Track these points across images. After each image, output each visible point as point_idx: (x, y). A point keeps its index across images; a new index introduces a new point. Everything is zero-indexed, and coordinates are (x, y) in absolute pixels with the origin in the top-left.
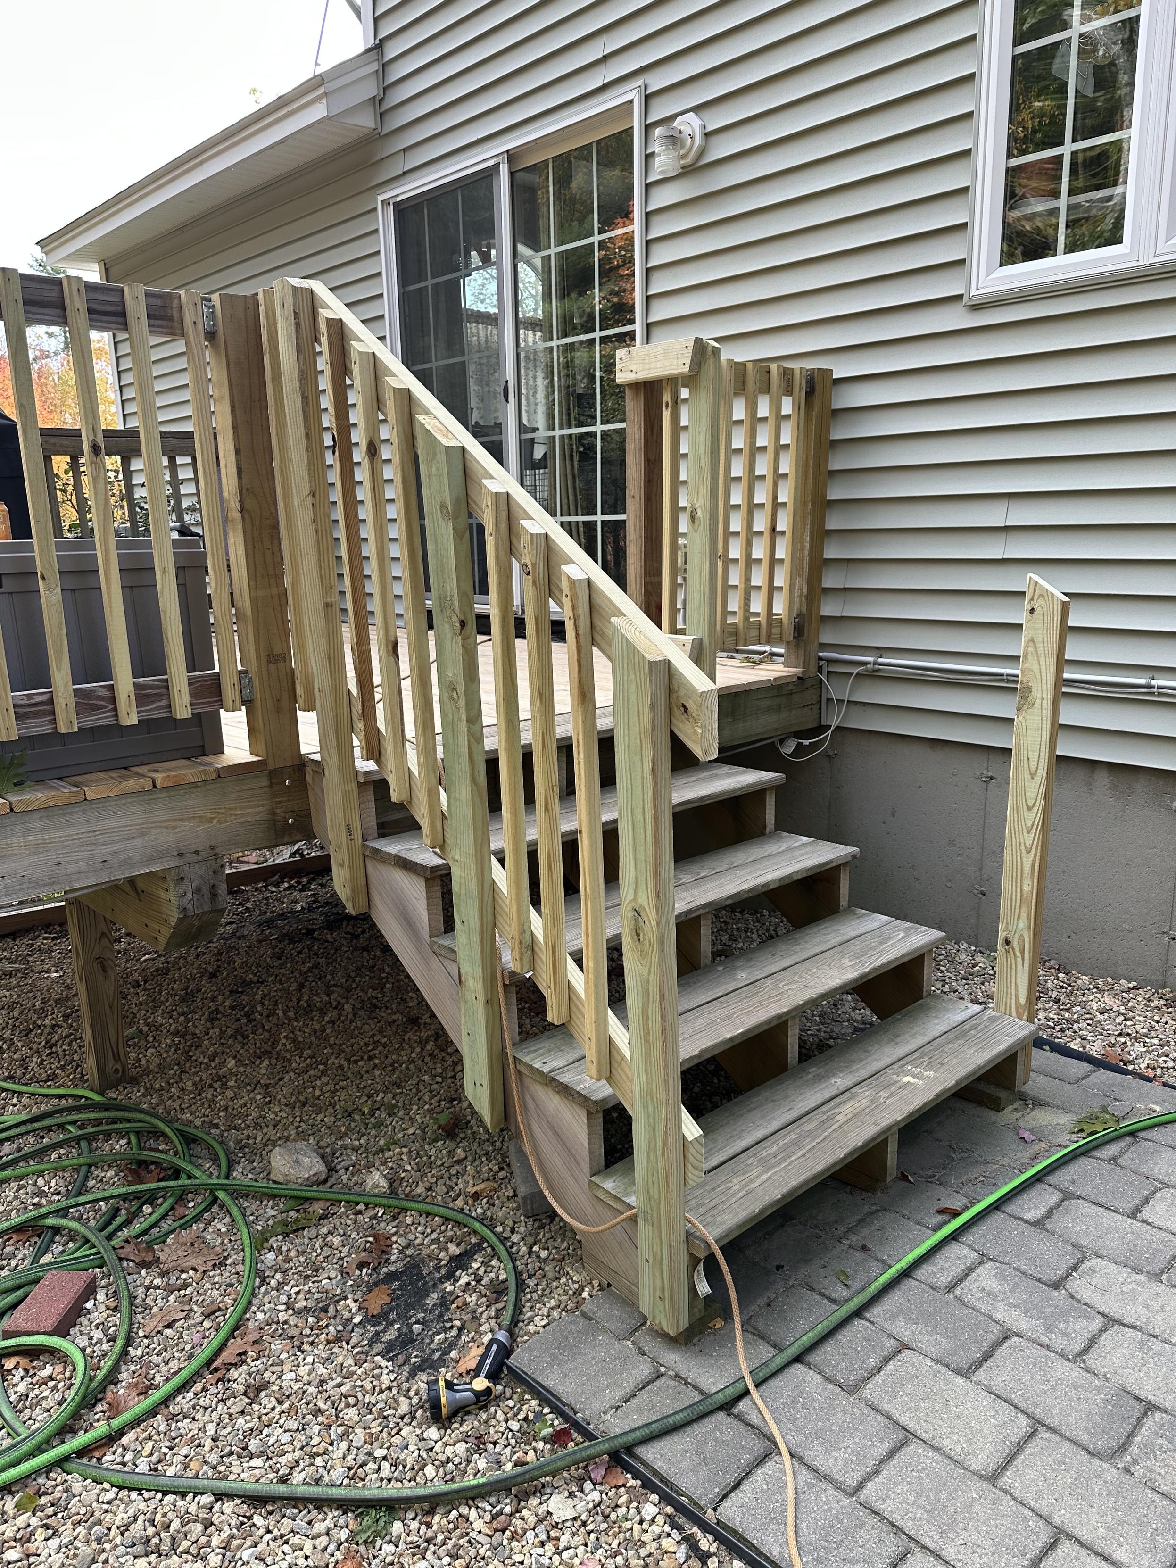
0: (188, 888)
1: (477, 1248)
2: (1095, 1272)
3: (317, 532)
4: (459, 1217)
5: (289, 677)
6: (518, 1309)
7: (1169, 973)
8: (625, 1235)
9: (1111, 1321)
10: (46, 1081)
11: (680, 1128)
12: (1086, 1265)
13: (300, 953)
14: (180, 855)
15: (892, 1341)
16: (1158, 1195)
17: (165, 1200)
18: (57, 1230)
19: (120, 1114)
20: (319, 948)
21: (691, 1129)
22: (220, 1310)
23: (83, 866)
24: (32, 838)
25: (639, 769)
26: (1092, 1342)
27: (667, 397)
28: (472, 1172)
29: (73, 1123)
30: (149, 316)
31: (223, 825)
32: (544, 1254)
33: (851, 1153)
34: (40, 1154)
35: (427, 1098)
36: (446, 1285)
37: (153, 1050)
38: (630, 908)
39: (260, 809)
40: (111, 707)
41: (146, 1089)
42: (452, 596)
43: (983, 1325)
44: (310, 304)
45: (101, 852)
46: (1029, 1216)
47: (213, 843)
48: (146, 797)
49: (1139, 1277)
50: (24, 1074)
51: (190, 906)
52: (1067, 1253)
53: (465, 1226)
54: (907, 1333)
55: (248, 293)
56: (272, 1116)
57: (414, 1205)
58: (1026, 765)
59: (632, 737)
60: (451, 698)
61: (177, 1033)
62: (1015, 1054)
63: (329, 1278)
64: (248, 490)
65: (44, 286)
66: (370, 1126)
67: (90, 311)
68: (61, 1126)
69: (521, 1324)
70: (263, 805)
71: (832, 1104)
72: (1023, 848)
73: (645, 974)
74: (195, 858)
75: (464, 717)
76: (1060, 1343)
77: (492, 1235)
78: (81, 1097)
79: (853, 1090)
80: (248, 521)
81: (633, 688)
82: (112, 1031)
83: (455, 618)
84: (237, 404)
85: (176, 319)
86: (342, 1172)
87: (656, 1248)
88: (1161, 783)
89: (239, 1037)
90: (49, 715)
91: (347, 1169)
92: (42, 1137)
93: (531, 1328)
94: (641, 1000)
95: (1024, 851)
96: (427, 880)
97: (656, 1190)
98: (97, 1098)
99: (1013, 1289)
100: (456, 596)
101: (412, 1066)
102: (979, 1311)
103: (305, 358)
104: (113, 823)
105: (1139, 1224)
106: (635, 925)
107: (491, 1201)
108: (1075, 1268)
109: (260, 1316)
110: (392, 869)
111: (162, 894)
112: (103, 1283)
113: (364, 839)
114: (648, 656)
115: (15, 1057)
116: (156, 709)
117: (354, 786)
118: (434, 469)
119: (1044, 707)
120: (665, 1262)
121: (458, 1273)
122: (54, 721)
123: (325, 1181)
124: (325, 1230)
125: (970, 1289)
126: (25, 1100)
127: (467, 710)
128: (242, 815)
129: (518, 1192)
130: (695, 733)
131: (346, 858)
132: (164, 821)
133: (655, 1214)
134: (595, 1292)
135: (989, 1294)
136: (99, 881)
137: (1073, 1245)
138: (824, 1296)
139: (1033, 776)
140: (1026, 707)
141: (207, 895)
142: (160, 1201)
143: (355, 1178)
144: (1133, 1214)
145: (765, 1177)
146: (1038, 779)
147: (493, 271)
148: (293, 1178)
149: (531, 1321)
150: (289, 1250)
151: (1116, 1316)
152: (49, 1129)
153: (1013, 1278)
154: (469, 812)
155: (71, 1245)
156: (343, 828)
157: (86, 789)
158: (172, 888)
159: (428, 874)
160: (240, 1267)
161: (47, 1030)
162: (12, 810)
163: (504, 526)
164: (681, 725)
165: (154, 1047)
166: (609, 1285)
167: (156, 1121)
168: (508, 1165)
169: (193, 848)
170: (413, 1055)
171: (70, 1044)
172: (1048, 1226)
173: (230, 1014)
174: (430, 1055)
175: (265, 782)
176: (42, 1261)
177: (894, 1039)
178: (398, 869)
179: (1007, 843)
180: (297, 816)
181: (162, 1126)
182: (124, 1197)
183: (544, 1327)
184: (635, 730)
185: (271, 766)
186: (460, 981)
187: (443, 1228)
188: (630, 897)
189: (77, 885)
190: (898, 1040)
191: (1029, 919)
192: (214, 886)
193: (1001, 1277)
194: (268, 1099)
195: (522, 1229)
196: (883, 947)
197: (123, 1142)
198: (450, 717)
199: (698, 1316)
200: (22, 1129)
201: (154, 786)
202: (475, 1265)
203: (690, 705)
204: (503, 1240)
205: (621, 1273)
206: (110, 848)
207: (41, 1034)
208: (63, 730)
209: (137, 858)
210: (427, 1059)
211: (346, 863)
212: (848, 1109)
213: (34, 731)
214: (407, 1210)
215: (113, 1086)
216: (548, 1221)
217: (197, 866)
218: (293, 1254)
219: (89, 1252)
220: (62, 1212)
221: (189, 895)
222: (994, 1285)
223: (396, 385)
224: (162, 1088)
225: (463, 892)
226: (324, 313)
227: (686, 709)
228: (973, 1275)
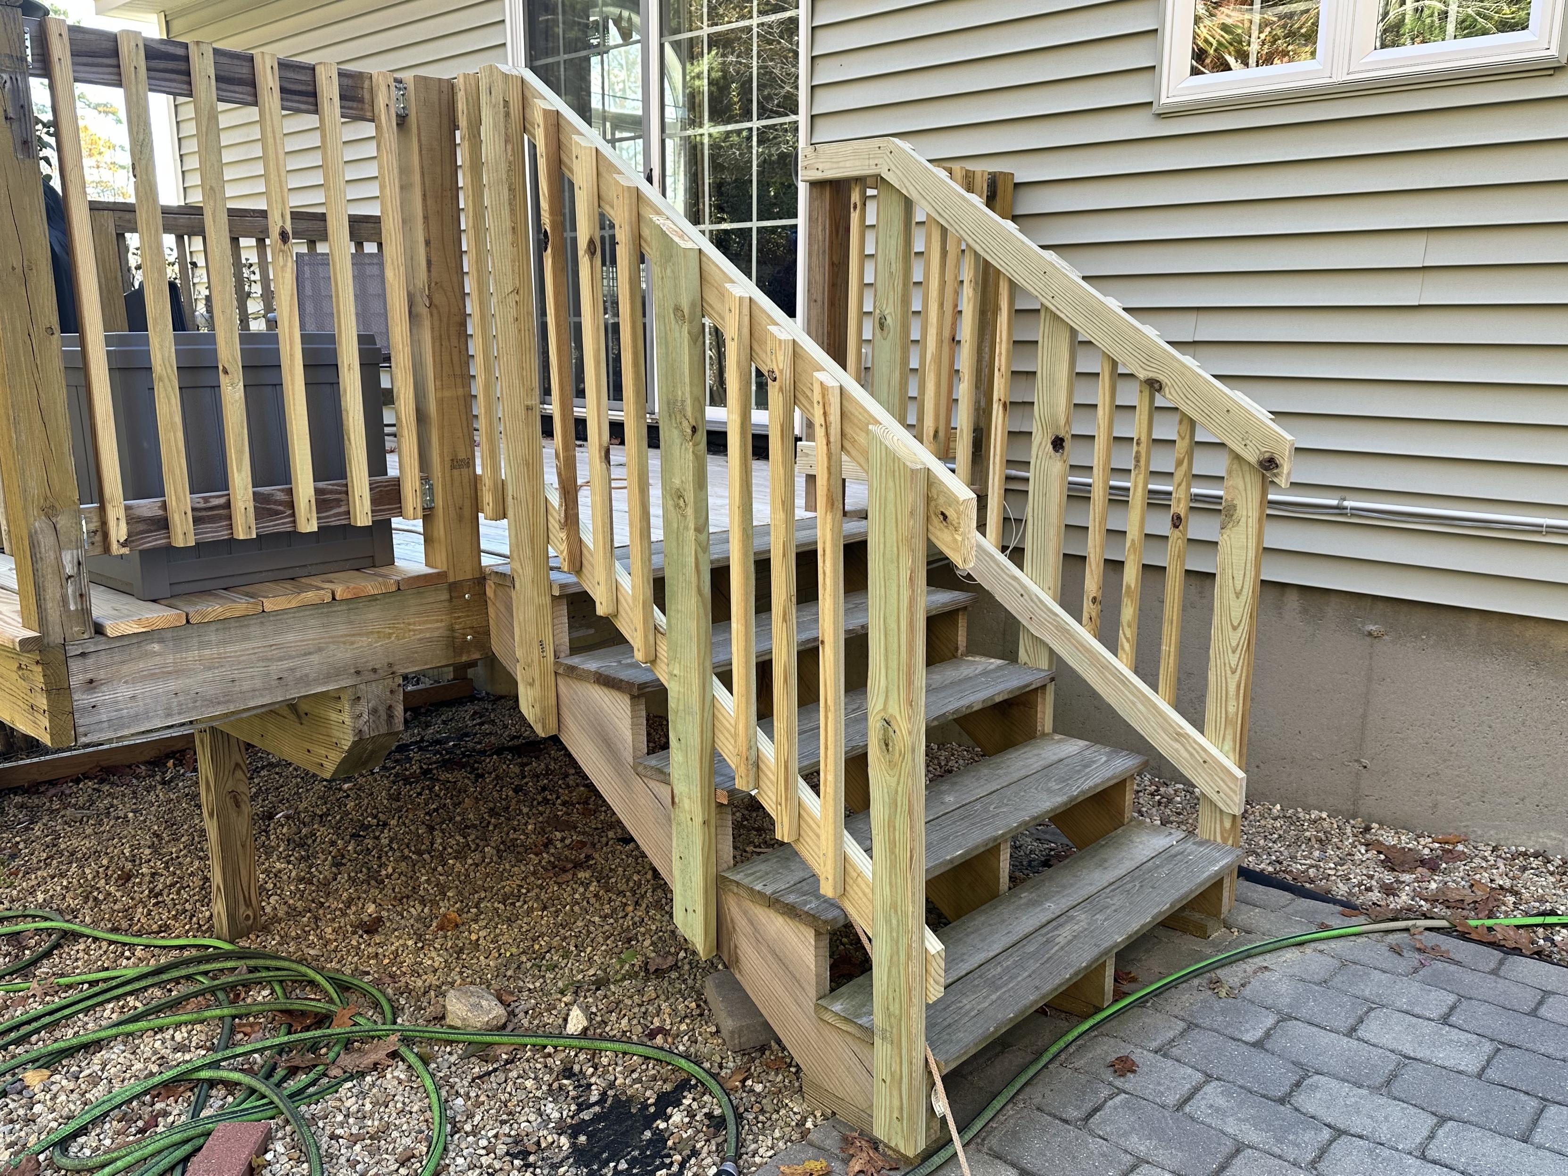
0: (364, 708)
1: (683, 1086)
2: (1317, 1087)
3: (520, 331)
4: (661, 1055)
5: (473, 483)
6: (740, 1144)
7: (1360, 802)
8: (854, 1059)
9: (1339, 1133)
10: (158, 933)
11: (923, 942)
12: (1308, 1082)
13: (420, 794)
14: (358, 673)
15: (1128, 1156)
16: (1372, 1014)
17: (329, 1049)
18: (212, 1083)
19: (261, 962)
20: (441, 790)
21: (934, 944)
22: (413, 1156)
23: (258, 683)
24: (207, 652)
25: (895, 578)
26: (1323, 1151)
27: (855, 197)
28: (668, 1010)
29: (205, 973)
30: (342, 97)
31: (401, 642)
32: (759, 1088)
33: (1076, 974)
34: (174, 1005)
35: (601, 940)
36: (659, 1122)
37: (277, 897)
38: (879, 717)
39: (439, 624)
40: (289, 512)
41: (282, 937)
42: (683, 401)
43: (1216, 1139)
44: (520, 92)
45: (275, 668)
46: (1250, 1037)
47: (391, 660)
48: (325, 610)
49: (1360, 1091)
50: (130, 925)
51: (366, 728)
52: (1288, 1071)
53: (669, 1064)
54: (1142, 1148)
55: (446, 77)
56: (429, 962)
57: (609, 1045)
58: (1231, 584)
59: (888, 545)
60: (677, 506)
61: (301, 880)
62: (1221, 881)
63: (528, 1121)
64: (436, 283)
65: (236, 62)
66: (543, 968)
67: (283, 90)
68: (189, 977)
69: (745, 1156)
70: (442, 621)
71: (1050, 927)
72: (1228, 668)
73: (894, 785)
74: (373, 676)
75: (692, 526)
76: (1291, 1153)
77: (701, 1071)
78: (209, 947)
79: (1068, 914)
80: (436, 317)
81: (891, 496)
82: (244, 873)
83: (685, 424)
84: (428, 194)
85: (366, 101)
86: (522, 1015)
87: (896, 1067)
88: (1353, 607)
89: (373, 882)
90: (225, 519)
91: (526, 1013)
92: (170, 991)
93: (757, 1159)
94: (887, 812)
95: (1229, 672)
96: (633, 698)
97: (897, 1006)
98: (227, 947)
99: (1241, 1104)
100: (689, 402)
101: (576, 908)
102: (1210, 1126)
103: (513, 149)
104: (291, 637)
105: (1356, 1042)
106: (884, 735)
107: (693, 1039)
108: (1298, 1084)
109: (460, 1161)
110: (589, 686)
111: (334, 716)
112: (280, 1135)
113: (556, 656)
114: (908, 464)
115: (116, 907)
116: (335, 515)
117: (548, 599)
118: (669, 271)
119: (1250, 525)
120: (905, 1080)
121: (669, 1110)
122: (230, 527)
123: (504, 1027)
124: (514, 1074)
125: (1198, 1107)
126: (139, 952)
127: (696, 518)
128: (421, 631)
129: (722, 1028)
130: (955, 540)
131: (537, 676)
132: (342, 636)
133: (895, 1030)
134: (819, 1122)
135: (1217, 1110)
136: (275, 700)
137: (1293, 1063)
138: (1055, 1117)
139: (1238, 595)
140: (1230, 525)
141: (384, 717)
142: (324, 1051)
143: (536, 1022)
144: (1351, 1032)
145: (994, 997)
146: (1243, 598)
147: (635, 50)
148: (471, 1022)
149: (755, 1153)
150: (477, 1096)
151: (1342, 1127)
152: (177, 981)
153: (1239, 1095)
154: (693, 625)
155: (230, 1099)
156: (536, 644)
157: (264, 600)
158: (347, 707)
159: (635, 692)
160: (428, 1114)
161: (147, 878)
162: (188, 622)
163: (746, 331)
164: (938, 533)
165: (276, 894)
166: (834, 1114)
167: (304, 969)
168: (705, 1002)
169: (370, 666)
170: (577, 896)
171: (178, 893)
172: (1267, 1046)
173: (356, 859)
174: (595, 896)
175: (445, 596)
176: (202, 1115)
177: (1102, 864)
178: (597, 687)
179: (1212, 663)
180: (474, 630)
181: (311, 973)
182: (281, 1049)
183: (770, 1157)
184: (892, 538)
185: (451, 579)
186: (673, 802)
187: (644, 1067)
188: (880, 706)
189: (252, 704)
190: (1106, 865)
191: (1235, 741)
192: (390, 707)
193: (1226, 1093)
194: (420, 945)
195: (731, 1065)
196: (1088, 770)
197: (266, 993)
198: (675, 525)
199: (933, 1137)
200: (143, 983)
201: (334, 599)
202: (686, 1102)
203: (951, 513)
204: (714, 1076)
205: (848, 1099)
206: (286, 664)
207: (140, 883)
208: (241, 536)
209: (313, 676)
210: (592, 901)
211: (537, 683)
212: (1065, 933)
213: (209, 537)
214: (601, 1051)
215: (245, 934)
216: (758, 1054)
217: (374, 684)
218: (483, 1098)
219: (258, 1103)
220: (215, 1065)
221: (366, 717)
222: (1221, 1102)
223: (626, 183)
224: (298, 937)
225: (681, 708)
226: (540, 104)
227: (945, 517)
228: (1201, 1093)
